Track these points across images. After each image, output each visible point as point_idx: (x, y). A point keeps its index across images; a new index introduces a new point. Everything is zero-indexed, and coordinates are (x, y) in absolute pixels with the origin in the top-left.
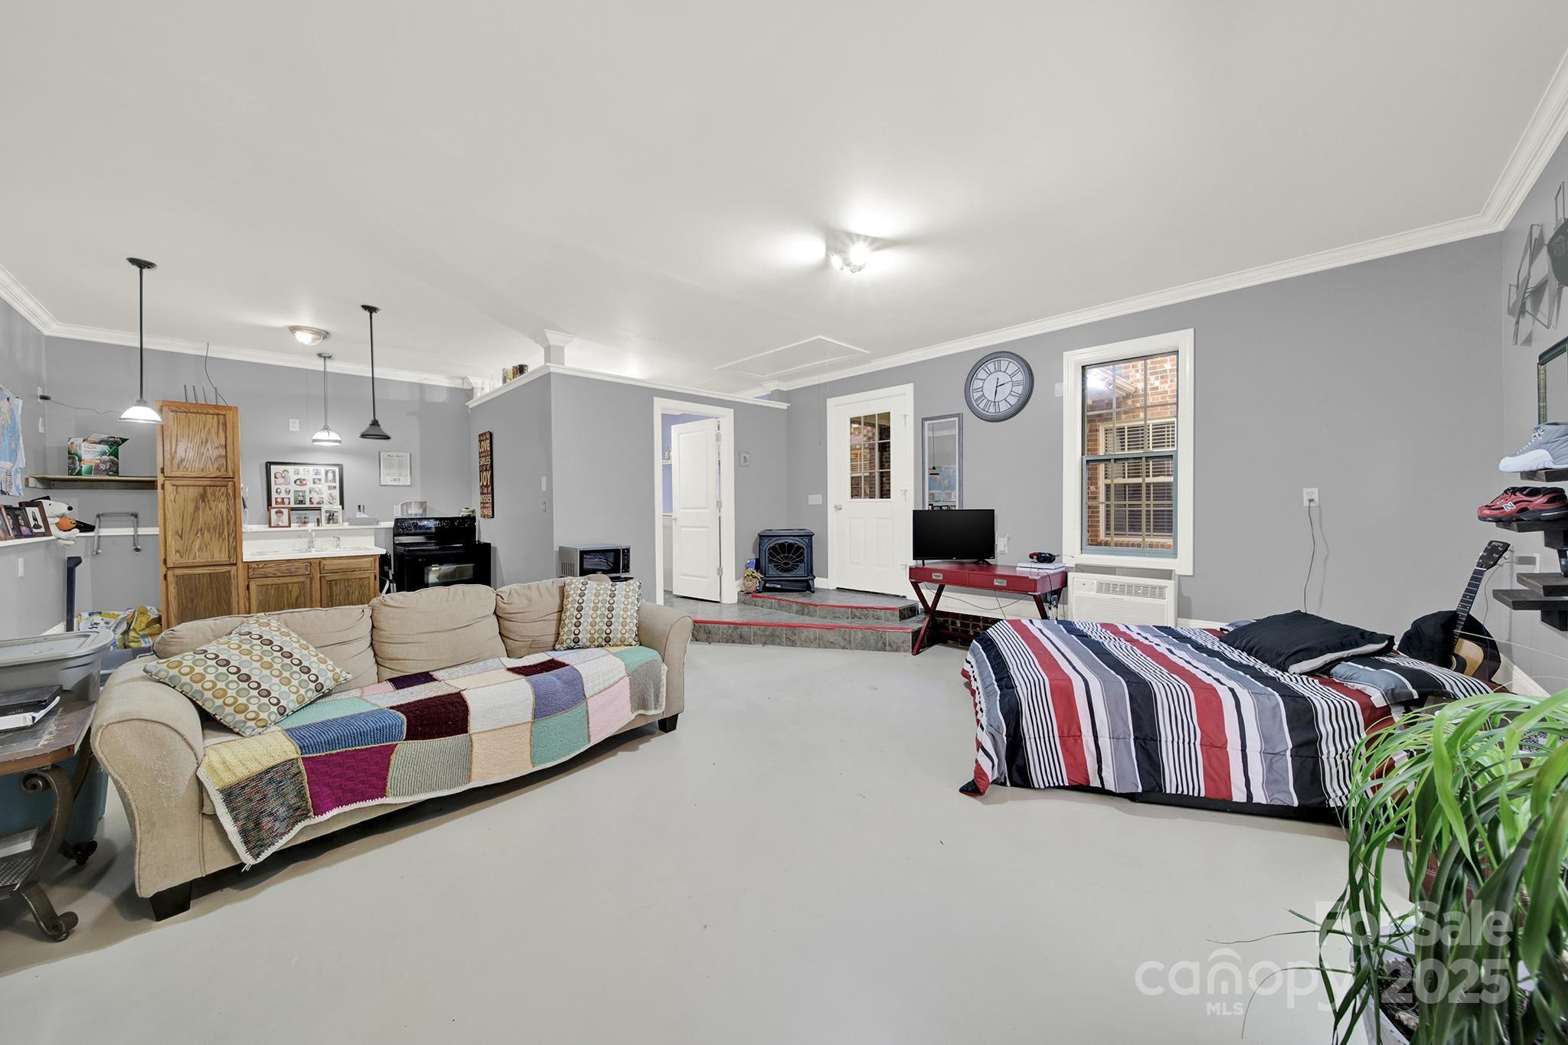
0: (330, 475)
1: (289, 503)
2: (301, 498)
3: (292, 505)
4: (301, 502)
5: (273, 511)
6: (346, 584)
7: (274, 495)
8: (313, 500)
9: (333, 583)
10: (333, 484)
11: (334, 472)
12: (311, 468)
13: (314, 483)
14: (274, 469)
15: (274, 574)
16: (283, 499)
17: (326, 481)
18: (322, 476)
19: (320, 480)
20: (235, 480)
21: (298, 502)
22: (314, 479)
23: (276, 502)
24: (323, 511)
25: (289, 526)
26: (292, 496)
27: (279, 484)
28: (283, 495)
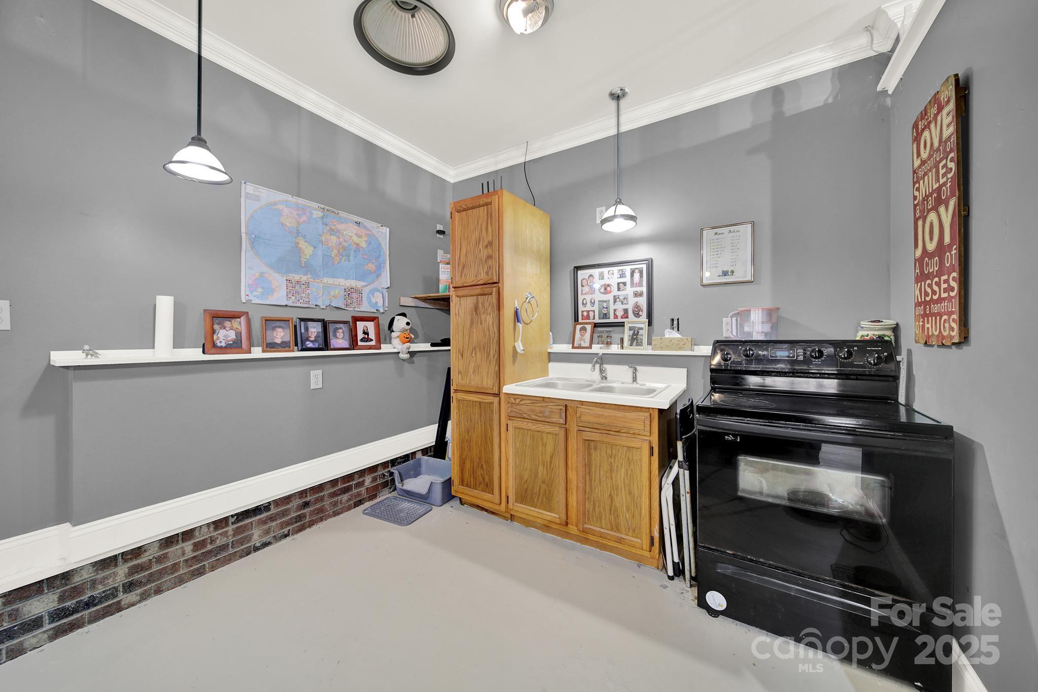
0: (637, 276)
1: (594, 319)
2: (605, 311)
3: (597, 320)
4: (605, 316)
5: (578, 327)
6: (609, 452)
7: (581, 308)
8: (617, 313)
9: (592, 444)
10: (639, 289)
11: (641, 272)
12: (615, 269)
13: (619, 289)
14: (582, 274)
15: (529, 415)
16: (588, 312)
17: (633, 284)
18: (627, 279)
19: (625, 284)
20: (500, 285)
21: (602, 316)
22: (619, 284)
23: (583, 315)
24: (627, 326)
25: (590, 347)
26: (596, 308)
27: (586, 294)
28: (589, 307)
